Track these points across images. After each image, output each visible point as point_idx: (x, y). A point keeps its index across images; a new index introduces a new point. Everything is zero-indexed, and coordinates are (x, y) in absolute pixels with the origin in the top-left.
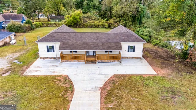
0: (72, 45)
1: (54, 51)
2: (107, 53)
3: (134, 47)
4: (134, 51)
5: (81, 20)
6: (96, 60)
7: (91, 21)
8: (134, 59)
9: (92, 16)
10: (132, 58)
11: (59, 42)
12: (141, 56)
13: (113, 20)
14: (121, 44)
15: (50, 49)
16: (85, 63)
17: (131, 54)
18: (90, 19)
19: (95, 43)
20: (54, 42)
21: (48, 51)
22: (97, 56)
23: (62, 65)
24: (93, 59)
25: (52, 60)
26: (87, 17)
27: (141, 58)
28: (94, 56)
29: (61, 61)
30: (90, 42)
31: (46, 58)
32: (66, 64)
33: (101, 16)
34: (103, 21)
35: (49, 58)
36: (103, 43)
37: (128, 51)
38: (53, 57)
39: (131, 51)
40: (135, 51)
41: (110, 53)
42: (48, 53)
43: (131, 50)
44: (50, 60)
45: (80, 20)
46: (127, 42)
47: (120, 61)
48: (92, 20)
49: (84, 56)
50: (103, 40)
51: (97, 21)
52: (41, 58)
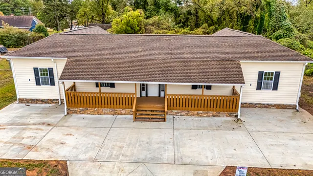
0: (99, 65)
1: (53, 83)
2: (198, 92)
3: (278, 74)
4: (275, 88)
5: (141, 28)
6: (166, 110)
7: (159, 31)
8: (275, 110)
9: (162, 21)
10: (268, 106)
11: (64, 57)
12: (294, 101)
13: (203, 30)
14: (239, 66)
15: (44, 77)
16: (132, 117)
17: (267, 96)
18: (158, 26)
19: (164, 61)
20: (52, 59)
21: (38, 83)
22: (169, 100)
23: (66, 124)
24: (158, 106)
25: (50, 105)
26: (152, 25)
27: (294, 107)
28: (159, 99)
29: (68, 109)
30: (148, 58)
31: (33, 101)
32: (79, 119)
33: (179, 23)
34: (183, 31)
35: (42, 101)
36: (186, 63)
37: (259, 87)
38: (52, 98)
39: (267, 88)
40: (279, 88)
41: (207, 92)
42: (38, 86)
43: (268, 83)
44: (43, 105)
45: (138, 28)
46: (257, 59)
47: (236, 116)
48: (163, 29)
49: (132, 99)
50: (187, 55)
51: (172, 31)
52: (22, 101)
